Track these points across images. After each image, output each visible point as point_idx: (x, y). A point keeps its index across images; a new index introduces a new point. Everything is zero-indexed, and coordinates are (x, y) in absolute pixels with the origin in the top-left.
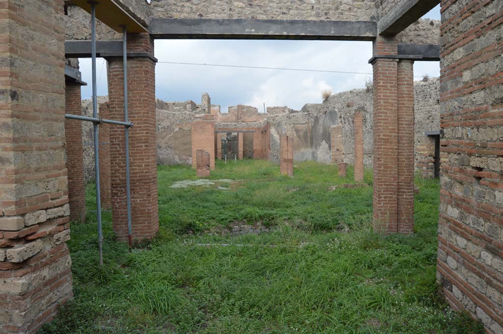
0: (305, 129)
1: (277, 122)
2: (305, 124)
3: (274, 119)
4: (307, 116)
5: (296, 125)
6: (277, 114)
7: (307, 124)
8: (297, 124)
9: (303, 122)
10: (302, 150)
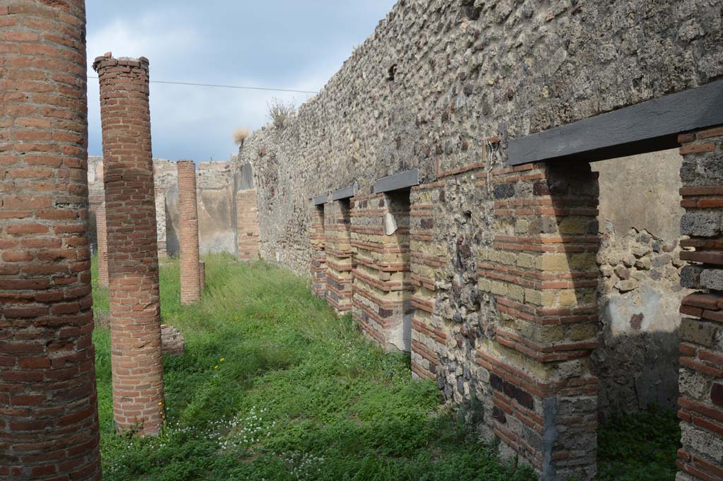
0: (221, 198)
1: (169, 185)
2: (221, 188)
3: (163, 181)
4: (226, 174)
5: (204, 191)
6: (169, 172)
7: (225, 189)
8: (206, 189)
9: (218, 185)
10: (217, 234)
